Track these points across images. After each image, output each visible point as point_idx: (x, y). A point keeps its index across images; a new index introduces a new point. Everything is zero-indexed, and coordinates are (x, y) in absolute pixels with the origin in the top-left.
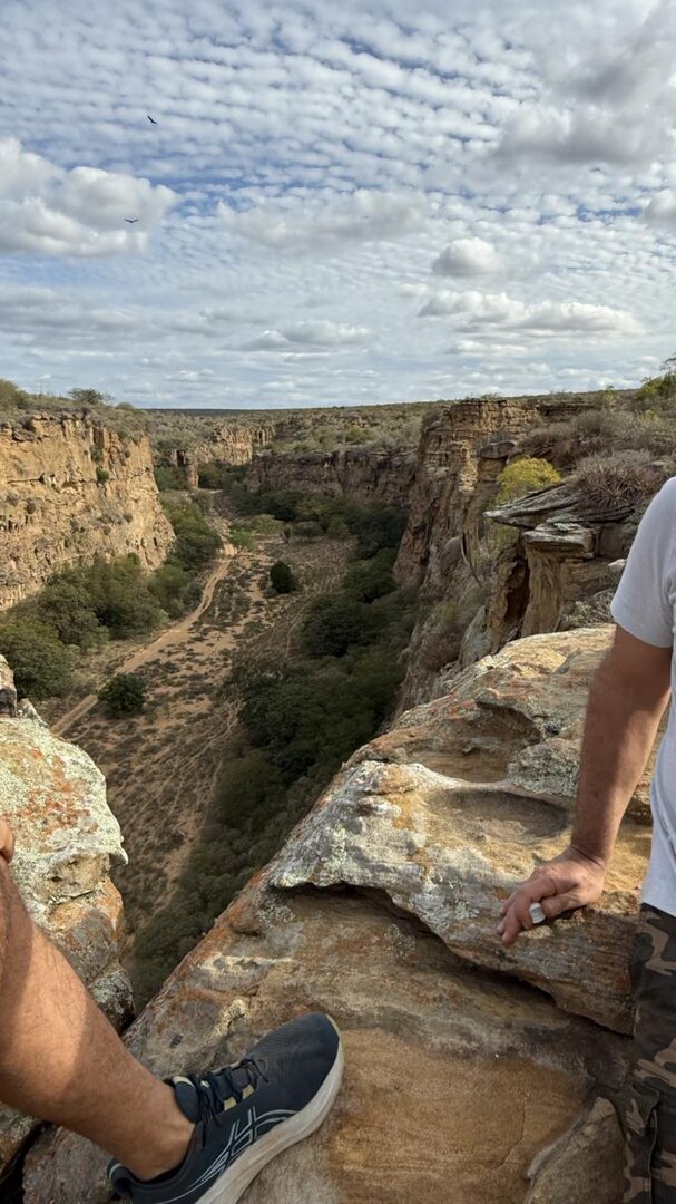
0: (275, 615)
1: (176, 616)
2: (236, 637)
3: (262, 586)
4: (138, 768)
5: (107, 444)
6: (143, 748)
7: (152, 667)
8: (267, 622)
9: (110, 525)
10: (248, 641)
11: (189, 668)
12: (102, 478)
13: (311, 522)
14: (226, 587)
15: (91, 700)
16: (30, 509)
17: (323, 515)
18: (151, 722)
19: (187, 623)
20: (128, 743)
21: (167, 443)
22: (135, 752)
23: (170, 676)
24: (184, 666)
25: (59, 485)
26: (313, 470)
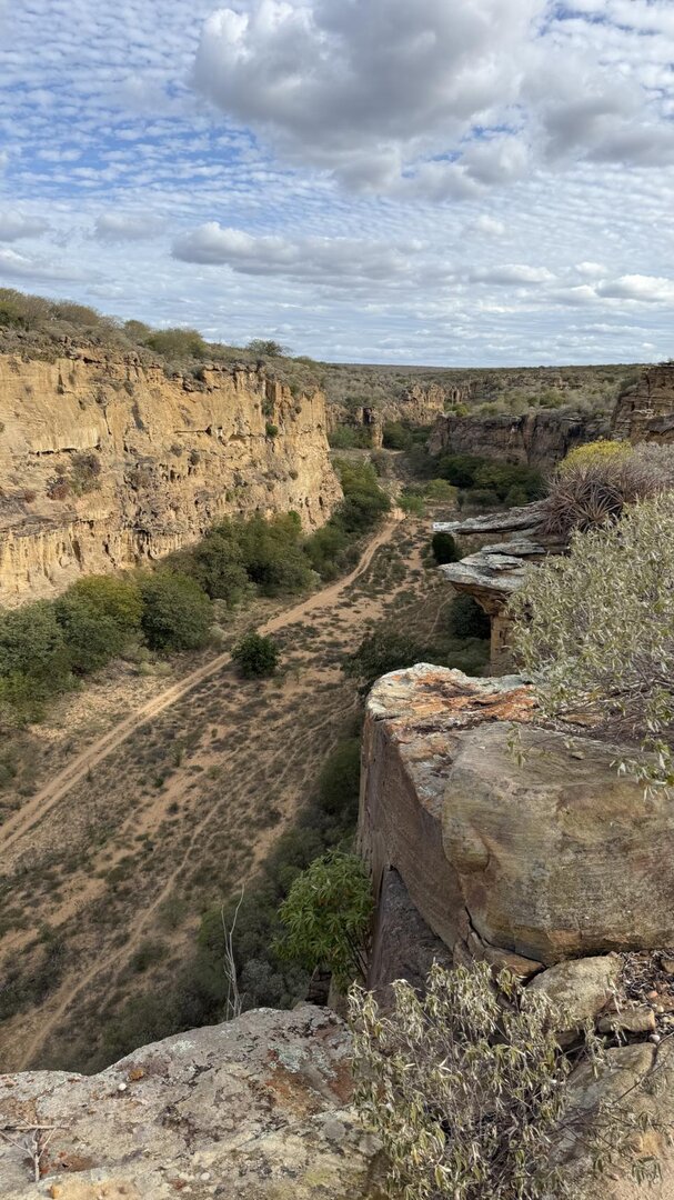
0: (430, 587)
1: (329, 578)
2: (385, 606)
3: (423, 555)
4: (254, 733)
5: (279, 399)
6: (265, 712)
7: (294, 629)
8: (421, 594)
9: (274, 482)
10: (396, 611)
11: (330, 634)
12: (271, 433)
13: (487, 491)
14: (386, 552)
15: (226, 658)
16: (194, 460)
17: (501, 483)
18: (279, 687)
19: (339, 587)
20: (252, 706)
21: (356, 400)
22: (256, 716)
23: (309, 640)
24: (325, 632)
25: (226, 438)
26: (498, 435)
